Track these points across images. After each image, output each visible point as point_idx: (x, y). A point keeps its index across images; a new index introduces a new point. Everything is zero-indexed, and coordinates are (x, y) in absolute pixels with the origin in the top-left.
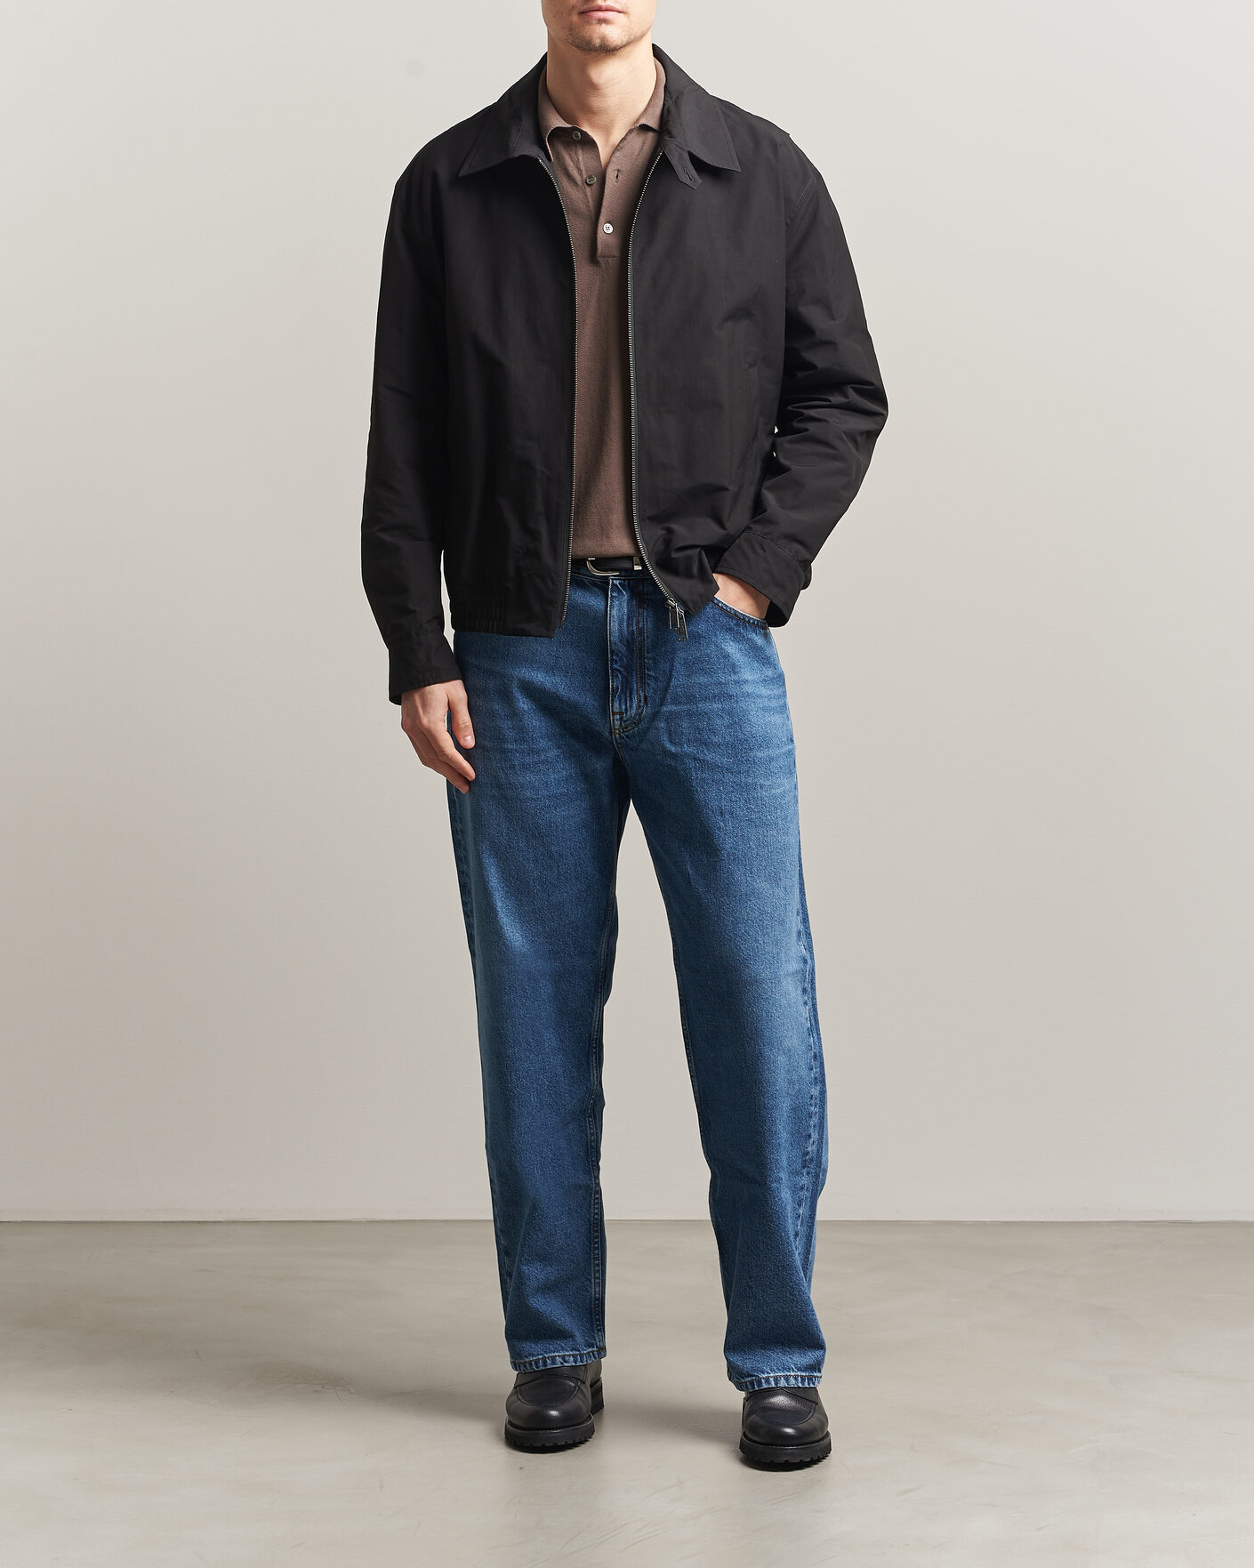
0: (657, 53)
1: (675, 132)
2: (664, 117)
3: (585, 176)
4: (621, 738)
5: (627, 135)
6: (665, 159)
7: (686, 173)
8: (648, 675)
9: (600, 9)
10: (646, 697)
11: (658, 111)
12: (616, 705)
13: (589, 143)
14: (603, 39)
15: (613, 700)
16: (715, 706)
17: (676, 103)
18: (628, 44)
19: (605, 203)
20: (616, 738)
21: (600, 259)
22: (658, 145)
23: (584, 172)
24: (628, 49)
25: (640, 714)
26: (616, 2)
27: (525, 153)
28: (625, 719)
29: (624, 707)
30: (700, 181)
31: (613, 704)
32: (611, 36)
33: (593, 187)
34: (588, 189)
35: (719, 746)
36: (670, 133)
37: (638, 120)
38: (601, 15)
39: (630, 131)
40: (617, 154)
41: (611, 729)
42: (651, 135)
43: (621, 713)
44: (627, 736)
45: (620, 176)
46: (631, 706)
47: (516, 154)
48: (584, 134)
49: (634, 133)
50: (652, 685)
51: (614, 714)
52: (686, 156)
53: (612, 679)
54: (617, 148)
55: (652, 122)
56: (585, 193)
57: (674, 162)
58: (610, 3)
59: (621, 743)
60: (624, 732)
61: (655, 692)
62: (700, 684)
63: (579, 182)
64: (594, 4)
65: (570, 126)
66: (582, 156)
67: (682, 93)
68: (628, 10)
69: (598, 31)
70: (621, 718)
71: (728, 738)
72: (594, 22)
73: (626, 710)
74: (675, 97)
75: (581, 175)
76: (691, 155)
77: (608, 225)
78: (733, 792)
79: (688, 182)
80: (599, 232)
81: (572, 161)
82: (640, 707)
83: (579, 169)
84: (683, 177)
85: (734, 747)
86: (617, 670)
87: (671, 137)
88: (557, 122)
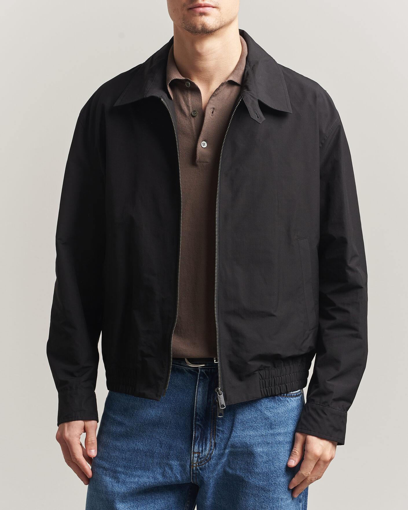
0: (242, 33)
1: (250, 87)
2: (245, 77)
3: (191, 111)
4: (197, 469)
5: (220, 87)
6: (243, 104)
7: (256, 113)
8: (218, 429)
9: (200, 6)
10: (215, 444)
11: (241, 72)
12: (196, 447)
13: (196, 90)
14: (203, 25)
15: (194, 444)
16: (259, 450)
17: (253, 69)
18: (221, 28)
19: (204, 128)
20: (193, 469)
21: (198, 164)
22: (240, 95)
23: (191, 108)
24: (222, 30)
25: (211, 454)
26: (211, 1)
27: (154, 95)
28: (201, 457)
29: (201, 449)
30: (264, 119)
31: (194, 447)
32: (208, 23)
33: (196, 118)
34: (193, 120)
35: (258, 474)
36: (247, 88)
37: (228, 77)
38: (201, 9)
39: (222, 84)
40: (213, 98)
41: (191, 464)
42: (235, 89)
43: (199, 453)
44: (200, 469)
45: (215, 112)
46: (205, 449)
47: (148, 96)
48: (193, 84)
49: (224, 86)
50: (220, 436)
51: (194, 453)
52: (257, 103)
53: (195, 431)
54: (214, 95)
55: (237, 79)
56: (190, 121)
57: (249, 106)
58: (207, 2)
59: (196, 474)
60: (199, 465)
61: (221, 440)
62: (250, 436)
63: (188, 115)
64: (197, 3)
65: (184, 78)
66: (191, 98)
67: (257, 63)
68: (219, 6)
69: (200, 20)
70: (198, 456)
71: (265, 470)
72: (197, 14)
73: (202, 451)
74: (252, 65)
75: (189, 110)
76: (260, 102)
77: (204, 142)
78: (263, 502)
79: (256, 119)
80: (198, 146)
81: (184, 100)
82: (211, 449)
83: (188, 106)
84: (253, 116)
85: (267, 474)
86: (198, 425)
87: (248, 90)
88: (176, 76)
